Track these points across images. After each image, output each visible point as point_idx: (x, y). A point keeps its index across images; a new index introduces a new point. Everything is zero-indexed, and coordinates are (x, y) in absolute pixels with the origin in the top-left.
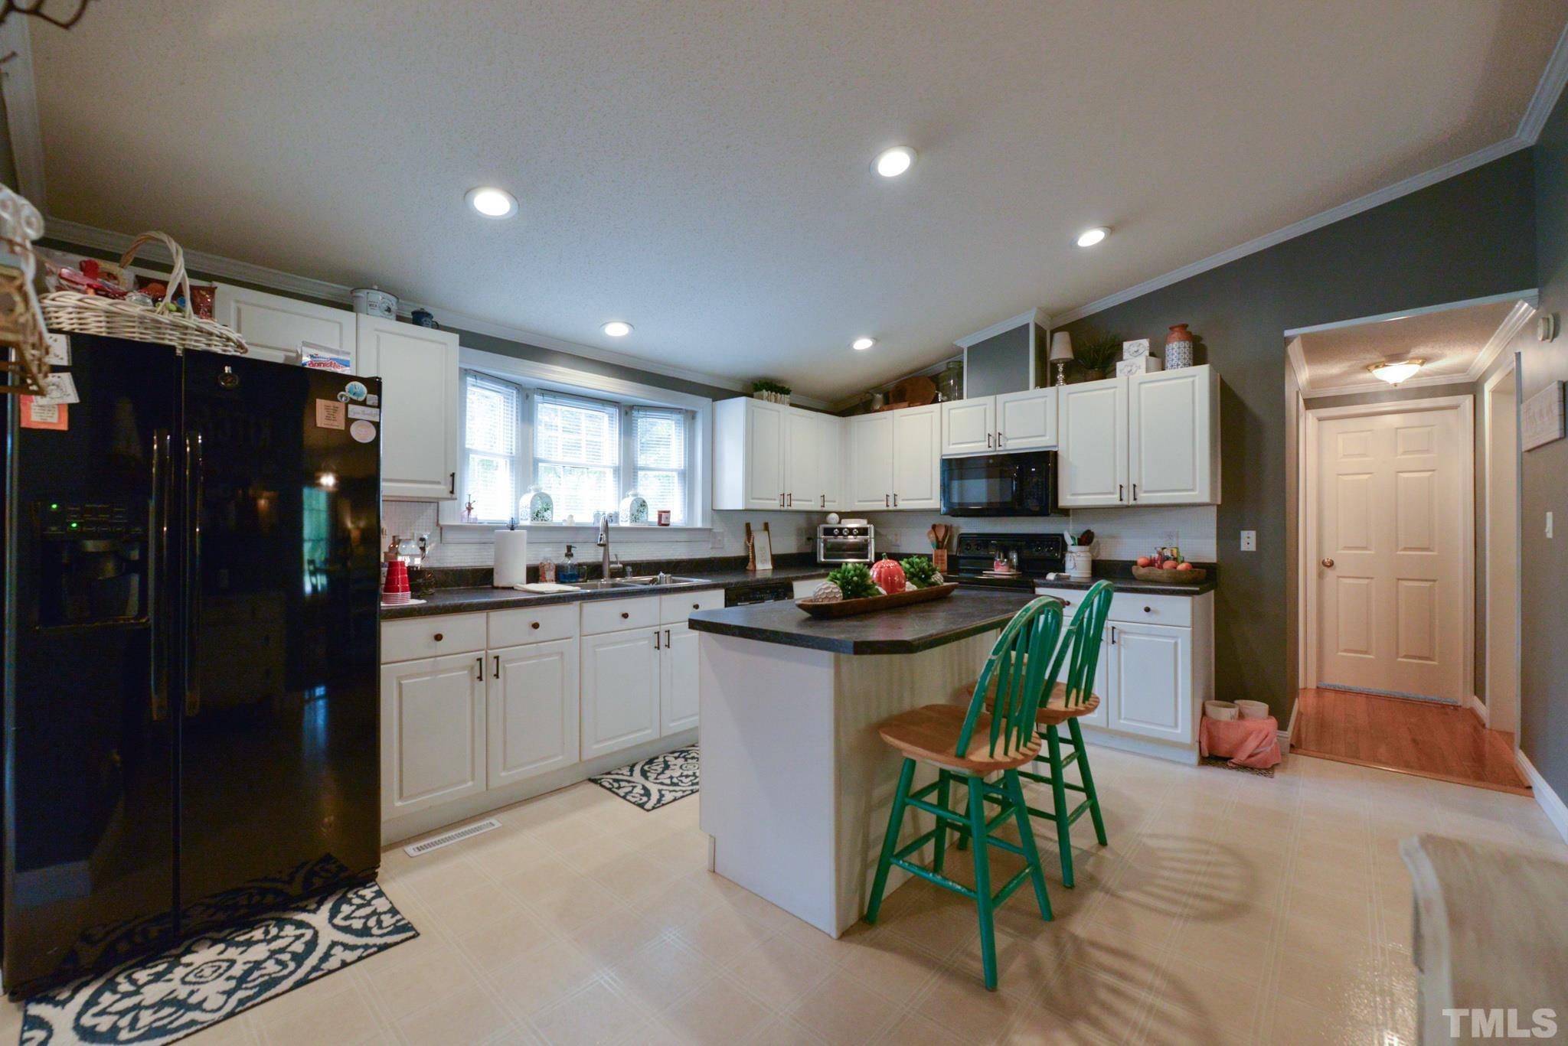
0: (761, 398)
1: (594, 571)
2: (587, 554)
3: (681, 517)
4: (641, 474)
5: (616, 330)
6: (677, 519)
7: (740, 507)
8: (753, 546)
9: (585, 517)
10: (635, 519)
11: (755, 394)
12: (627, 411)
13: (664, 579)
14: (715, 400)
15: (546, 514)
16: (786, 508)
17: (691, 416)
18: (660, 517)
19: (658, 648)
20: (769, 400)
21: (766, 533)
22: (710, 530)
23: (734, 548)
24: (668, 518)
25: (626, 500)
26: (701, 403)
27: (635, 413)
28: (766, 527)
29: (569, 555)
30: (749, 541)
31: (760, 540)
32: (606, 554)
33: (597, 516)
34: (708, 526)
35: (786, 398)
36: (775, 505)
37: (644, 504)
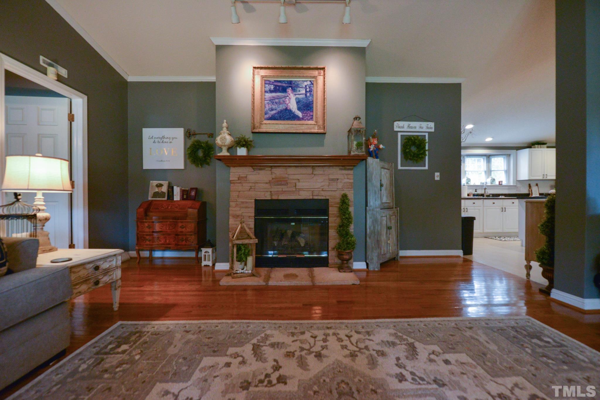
0: (535, 148)
1: (482, 195)
2: (480, 192)
3: (506, 183)
4: (492, 172)
5: (489, 140)
6: (504, 183)
7: (527, 179)
8: (532, 190)
9: (478, 183)
10: (492, 183)
11: (532, 146)
12: (488, 157)
13: (502, 197)
14: (517, 150)
15: (469, 183)
16: (545, 178)
17: (509, 155)
18: (499, 183)
19: (502, 211)
20: (538, 147)
21: (537, 187)
22: (516, 186)
23: (525, 191)
24: (502, 183)
25: (489, 179)
26: (513, 152)
27: (491, 157)
28: (537, 185)
29: (476, 191)
30: (530, 189)
31: (535, 189)
32: (485, 191)
33: (481, 183)
34: (515, 185)
35: (545, 146)
36: (541, 178)
37: (494, 180)
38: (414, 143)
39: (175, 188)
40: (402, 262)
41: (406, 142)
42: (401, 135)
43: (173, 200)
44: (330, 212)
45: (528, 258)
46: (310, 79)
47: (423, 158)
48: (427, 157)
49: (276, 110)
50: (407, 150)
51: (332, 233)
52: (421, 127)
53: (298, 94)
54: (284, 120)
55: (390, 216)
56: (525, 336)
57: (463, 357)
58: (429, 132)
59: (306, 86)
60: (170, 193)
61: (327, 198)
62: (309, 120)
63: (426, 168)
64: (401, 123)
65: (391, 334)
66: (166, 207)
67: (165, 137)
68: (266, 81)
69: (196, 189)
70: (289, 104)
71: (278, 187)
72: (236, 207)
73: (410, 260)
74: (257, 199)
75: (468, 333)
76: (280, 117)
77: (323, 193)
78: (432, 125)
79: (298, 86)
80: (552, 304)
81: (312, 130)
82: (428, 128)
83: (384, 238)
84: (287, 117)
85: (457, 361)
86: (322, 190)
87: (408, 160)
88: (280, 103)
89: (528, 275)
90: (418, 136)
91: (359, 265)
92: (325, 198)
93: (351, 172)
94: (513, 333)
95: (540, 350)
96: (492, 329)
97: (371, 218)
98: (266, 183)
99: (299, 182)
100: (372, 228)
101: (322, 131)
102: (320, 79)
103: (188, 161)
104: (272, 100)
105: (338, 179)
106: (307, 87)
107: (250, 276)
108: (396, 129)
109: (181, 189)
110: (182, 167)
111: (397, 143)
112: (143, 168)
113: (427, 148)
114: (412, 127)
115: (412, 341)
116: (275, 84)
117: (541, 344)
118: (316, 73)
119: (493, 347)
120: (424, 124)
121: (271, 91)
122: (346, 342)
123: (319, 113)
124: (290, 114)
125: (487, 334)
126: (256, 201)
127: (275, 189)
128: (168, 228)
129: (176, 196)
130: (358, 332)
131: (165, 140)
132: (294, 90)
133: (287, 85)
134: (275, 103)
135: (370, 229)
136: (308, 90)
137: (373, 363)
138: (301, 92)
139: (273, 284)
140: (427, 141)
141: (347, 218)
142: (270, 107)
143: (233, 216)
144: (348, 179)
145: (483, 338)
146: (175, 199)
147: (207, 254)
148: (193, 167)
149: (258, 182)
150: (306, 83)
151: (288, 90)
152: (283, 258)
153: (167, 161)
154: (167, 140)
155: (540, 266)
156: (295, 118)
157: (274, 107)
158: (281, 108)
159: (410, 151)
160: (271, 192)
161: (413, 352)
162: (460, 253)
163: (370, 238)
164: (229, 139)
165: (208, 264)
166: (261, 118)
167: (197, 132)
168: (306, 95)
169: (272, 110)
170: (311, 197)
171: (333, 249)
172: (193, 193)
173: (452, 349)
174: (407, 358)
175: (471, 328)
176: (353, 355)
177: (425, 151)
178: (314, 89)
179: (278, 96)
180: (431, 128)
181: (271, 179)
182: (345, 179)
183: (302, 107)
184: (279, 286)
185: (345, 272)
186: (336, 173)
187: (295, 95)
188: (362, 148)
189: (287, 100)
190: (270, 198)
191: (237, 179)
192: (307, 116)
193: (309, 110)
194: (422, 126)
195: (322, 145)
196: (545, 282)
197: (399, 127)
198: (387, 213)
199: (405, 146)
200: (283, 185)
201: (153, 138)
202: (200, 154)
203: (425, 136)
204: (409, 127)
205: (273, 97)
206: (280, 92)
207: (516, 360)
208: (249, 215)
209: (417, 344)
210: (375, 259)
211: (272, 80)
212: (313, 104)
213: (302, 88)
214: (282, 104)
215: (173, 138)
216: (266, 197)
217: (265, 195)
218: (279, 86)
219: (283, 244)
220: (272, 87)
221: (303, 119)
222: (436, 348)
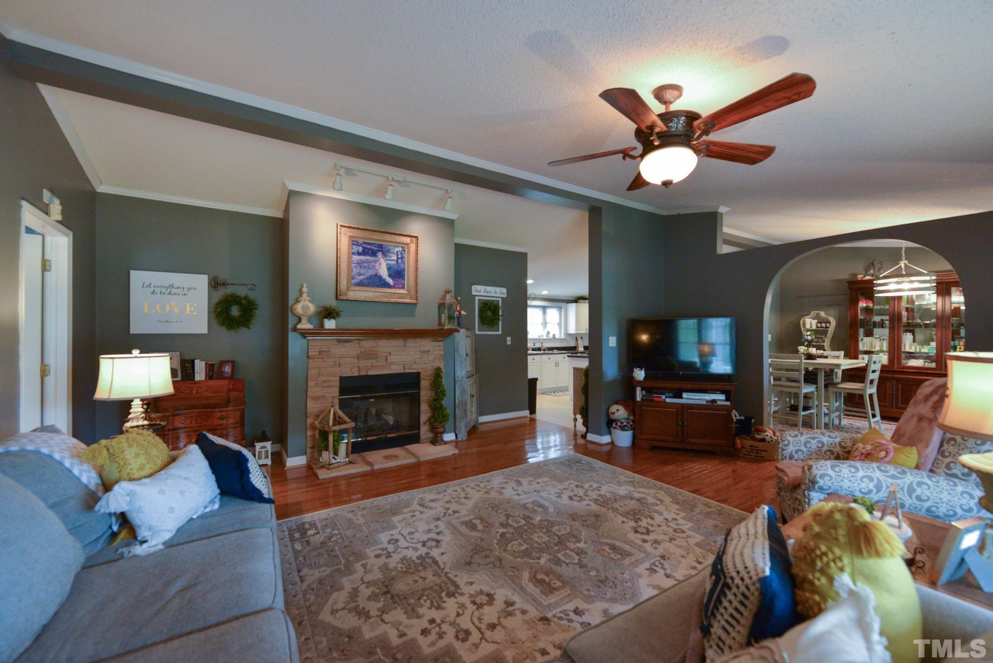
0: (580, 303)
1: (539, 349)
2: (538, 345)
4: (547, 324)
5: (545, 292)
6: (557, 336)
7: (574, 333)
8: (578, 344)
9: (536, 337)
10: (547, 336)
11: (577, 301)
12: (544, 308)
13: (555, 351)
14: (567, 304)
17: (560, 308)
18: (553, 336)
19: (556, 367)
20: (582, 303)
23: (572, 344)
24: (555, 336)
25: (545, 332)
26: (564, 304)
27: (546, 309)
28: (582, 338)
29: (534, 345)
30: (577, 342)
31: (580, 341)
32: (542, 346)
33: (539, 336)
34: (566, 338)
36: (584, 332)
37: (549, 333)
38: (490, 308)
39: (197, 362)
40: (482, 428)
41: (483, 307)
42: (479, 300)
43: (194, 380)
44: (421, 386)
45: (575, 414)
46: (402, 245)
47: (497, 324)
48: (500, 323)
49: (364, 275)
50: (484, 315)
51: (424, 408)
52: (496, 293)
53: (389, 260)
54: (374, 287)
55: (473, 384)
56: (573, 463)
57: (546, 479)
58: (502, 298)
59: (397, 252)
60: (189, 370)
61: (419, 371)
62: (400, 288)
63: (500, 332)
64: (478, 287)
65: (503, 478)
66: (188, 391)
67: (174, 285)
68: (354, 242)
69: (233, 363)
70: (379, 270)
71: (367, 361)
72: (316, 387)
73: (488, 425)
74: (342, 376)
75: (545, 468)
76: (369, 283)
77: (415, 366)
78: (504, 290)
79: (389, 251)
80: (588, 444)
81: (404, 300)
82: (501, 293)
83: (469, 406)
84: (377, 284)
85: (543, 482)
86: (414, 363)
87: (485, 325)
88: (369, 268)
89: (575, 426)
90: (493, 301)
91: (449, 437)
92: (416, 371)
93: (441, 343)
94: (567, 463)
95: (579, 468)
96: (556, 463)
97: (459, 388)
98: (354, 357)
99: (390, 355)
100: (460, 398)
101: (414, 301)
102: (413, 247)
103: (215, 322)
104: (360, 264)
105: (429, 351)
106: (399, 253)
107: (347, 464)
108: (474, 293)
109: (206, 364)
110: (205, 330)
111: (475, 307)
112: (129, 331)
113: (500, 314)
114: (488, 292)
115: (517, 478)
116: (365, 246)
117: (580, 465)
118: (408, 240)
119: (558, 471)
120: (498, 289)
121: (359, 254)
122: (478, 488)
123: (411, 282)
124: (380, 281)
125: (555, 466)
126: (342, 379)
127: (364, 363)
128: (194, 422)
129: (198, 374)
130: (482, 482)
131: (173, 291)
132: (385, 254)
133: (377, 249)
134: (363, 268)
135: (458, 399)
136: (399, 256)
137: (501, 493)
138: (392, 258)
139: (379, 468)
140: (500, 306)
141: (441, 391)
142: (358, 271)
143: (313, 398)
144: (439, 351)
145: (553, 468)
146: (197, 378)
147: (263, 450)
148: (223, 330)
149: (343, 356)
150: (397, 249)
151: (378, 254)
152: (374, 440)
153: (177, 322)
154: (177, 291)
155: (582, 418)
156: (386, 285)
157: (362, 271)
158: (370, 274)
159: (487, 316)
160: (359, 367)
161: (519, 483)
162: (526, 413)
163: (458, 408)
164: (312, 308)
165: (265, 463)
166: (348, 284)
167: (228, 282)
168: (397, 261)
169: (360, 274)
170: (403, 371)
171: (425, 423)
172: (227, 369)
173: (539, 476)
174: (517, 486)
175: (546, 465)
176: (487, 493)
177: (499, 316)
178: (406, 256)
179: (367, 260)
180: (504, 294)
181: (359, 353)
182: (436, 350)
183: (393, 274)
184: (385, 468)
185: (440, 445)
186: (427, 344)
187: (386, 260)
188: (454, 322)
189: (377, 265)
190: (358, 375)
191: (318, 353)
192: (398, 284)
193: (400, 278)
194: (496, 291)
195: (413, 315)
196: (584, 429)
197: (477, 291)
198: (471, 381)
199: (481, 311)
200: (373, 359)
201: (152, 286)
202: (235, 311)
203: (499, 301)
204: (485, 291)
205: (362, 260)
206: (370, 256)
207: (570, 475)
208: (332, 395)
209: (520, 479)
210: (463, 429)
211: (361, 241)
212: (404, 271)
213: (393, 253)
214: (371, 269)
215: (189, 289)
216: (353, 373)
217: (351, 371)
218: (369, 249)
219: (369, 424)
220: (361, 249)
221: (394, 287)
222: (531, 479)
